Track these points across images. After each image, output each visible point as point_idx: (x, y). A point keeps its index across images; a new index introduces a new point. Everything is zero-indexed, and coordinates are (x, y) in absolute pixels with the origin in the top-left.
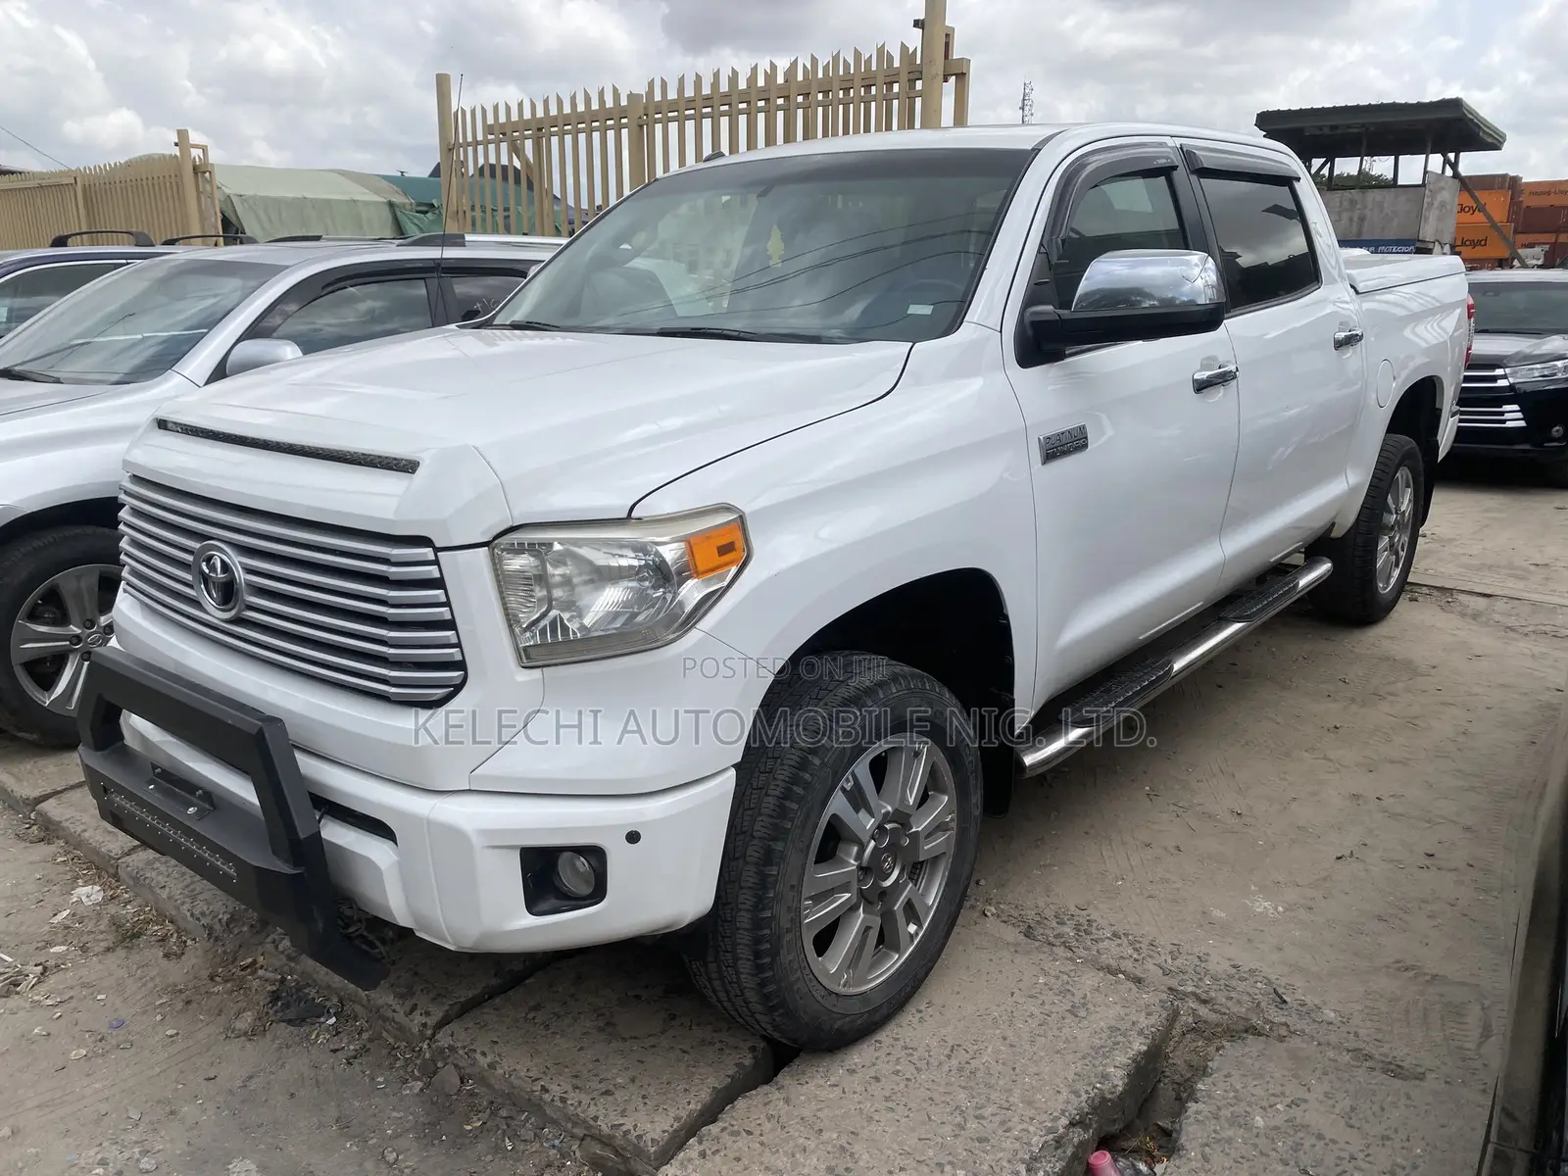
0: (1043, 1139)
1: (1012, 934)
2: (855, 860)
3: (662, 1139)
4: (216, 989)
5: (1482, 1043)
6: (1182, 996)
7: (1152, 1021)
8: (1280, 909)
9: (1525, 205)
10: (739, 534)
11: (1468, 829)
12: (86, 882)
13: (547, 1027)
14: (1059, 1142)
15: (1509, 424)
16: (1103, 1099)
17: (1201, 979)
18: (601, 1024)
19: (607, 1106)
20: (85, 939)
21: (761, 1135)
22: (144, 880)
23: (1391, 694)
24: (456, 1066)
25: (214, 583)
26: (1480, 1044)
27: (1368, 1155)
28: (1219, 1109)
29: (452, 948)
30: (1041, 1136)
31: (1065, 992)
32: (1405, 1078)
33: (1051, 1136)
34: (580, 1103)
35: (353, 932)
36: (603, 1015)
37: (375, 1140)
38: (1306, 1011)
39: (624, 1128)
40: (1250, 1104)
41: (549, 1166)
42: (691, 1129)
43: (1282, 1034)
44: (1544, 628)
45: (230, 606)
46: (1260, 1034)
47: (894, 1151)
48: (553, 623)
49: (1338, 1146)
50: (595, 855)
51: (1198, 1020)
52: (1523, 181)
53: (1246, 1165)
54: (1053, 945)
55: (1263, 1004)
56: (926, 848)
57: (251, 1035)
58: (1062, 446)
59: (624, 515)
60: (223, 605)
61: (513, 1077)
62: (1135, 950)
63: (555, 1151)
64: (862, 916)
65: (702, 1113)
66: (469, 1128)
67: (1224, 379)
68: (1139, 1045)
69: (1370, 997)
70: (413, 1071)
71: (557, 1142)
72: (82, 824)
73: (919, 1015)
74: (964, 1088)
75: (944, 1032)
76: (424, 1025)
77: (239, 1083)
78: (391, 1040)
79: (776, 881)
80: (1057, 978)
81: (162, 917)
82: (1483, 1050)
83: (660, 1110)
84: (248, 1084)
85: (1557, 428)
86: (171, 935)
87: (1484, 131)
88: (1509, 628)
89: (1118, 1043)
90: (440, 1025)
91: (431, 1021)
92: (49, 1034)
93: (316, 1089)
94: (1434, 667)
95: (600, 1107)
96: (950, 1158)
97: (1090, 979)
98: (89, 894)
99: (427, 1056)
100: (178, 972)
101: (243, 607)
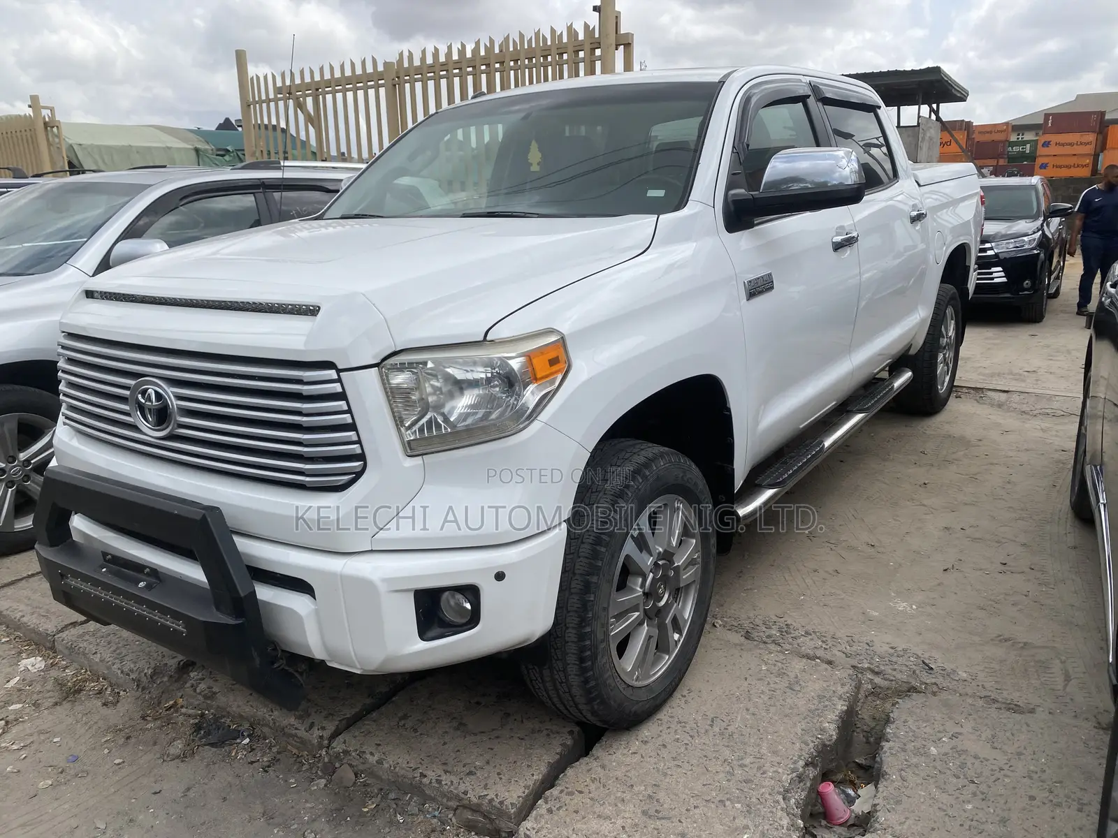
0: (790, 777)
1: (736, 638)
2: (641, 588)
3: (519, 803)
4: (149, 726)
5: (1066, 685)
6: (862, 671)
7: (847, 689)
8: (914, 607)
9: (976, 140)
10: (562, 350)
11: (1024, 545)
12: (28, 655)
13: (415, 731)
14: (801, 778)
15: (996, 280)
16: (825, 745)
17: (872, 658)
18: (455, 724)
19: (472, 783)
20: (35, 697)
21: (590, 793)
22: (79, 650)
23: (956, 460)
24: (350, 765)
25: (150, 410)
26: (1066, 686)
27: (1011, 766)
28: (905, 745)
29: (358, 672)
30: (788, 775)
31: (781, 674)
32: (1022, 713)
33: (795, 774)
34: (452, 782)
35: (277, 668)
36: (455, 718)
37: (296, 826)
38: (947, 674)
39: (489, 797)
40: (925, 739)
41: (433, 831)
42: (538, 794)
43: (936, 690)
44: (1047, 411)
45: (164, 426)
46: (920, 692)
47: (687, 795)
48: (429, 422)
49: (989, 762)
50: (472, 592)
51: (875, 686)
52: (974, 124)
53: (932, 781)
54: (766, 643)
55: (917, 672)
56: (684, 577)
57: (182, 757)
58: (758, 288)
59: (481, 338)
60: (157, 426)
61: (397, 769)
62: (823, 642)
63: (436, 820)
64: (646, 628)
65: (543, 782)
66: (366, 810)
67: (849, 242)
68: (841, 706)
69: (986, 661)
70: (317, 772)
71: (436, 813)
72: (20, 611)
73: (683, 699)
74: (728, 746)
75: (704, 708)
76: (321, 737)
77: (180, 794)
78: (295, 751)
79: (593, 605)
80: (775, 665)
81: (96, 677)
82: (1068, 689)
83: (513, 782)
84: (188, 793)
85: (1027, 282)
86: (106, 689)
87: (955, 89)
88: (1024, 412)
89: (826, 706)
90: (334, 736)
91: (326, 734)
92: (19, 771)
93: (242, 793)
94: (980, 440)
95: (468, 784)
96: (728, 796)
97: (798, 665)
98: (34, 663)
99: (326, 760)
100: (115, 715)
101: (176, 426)
